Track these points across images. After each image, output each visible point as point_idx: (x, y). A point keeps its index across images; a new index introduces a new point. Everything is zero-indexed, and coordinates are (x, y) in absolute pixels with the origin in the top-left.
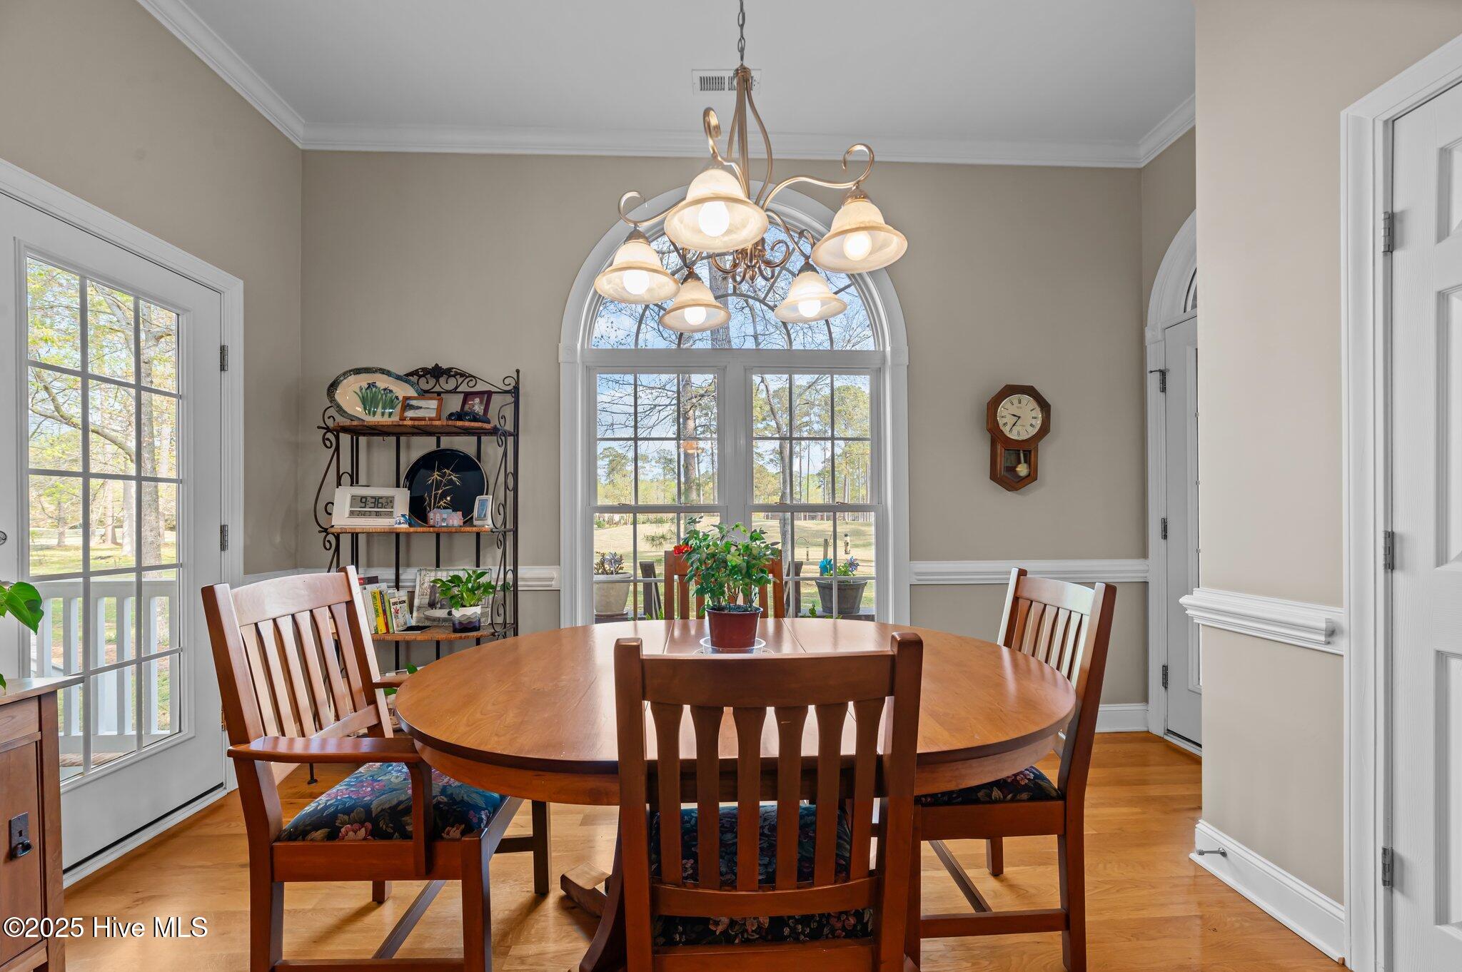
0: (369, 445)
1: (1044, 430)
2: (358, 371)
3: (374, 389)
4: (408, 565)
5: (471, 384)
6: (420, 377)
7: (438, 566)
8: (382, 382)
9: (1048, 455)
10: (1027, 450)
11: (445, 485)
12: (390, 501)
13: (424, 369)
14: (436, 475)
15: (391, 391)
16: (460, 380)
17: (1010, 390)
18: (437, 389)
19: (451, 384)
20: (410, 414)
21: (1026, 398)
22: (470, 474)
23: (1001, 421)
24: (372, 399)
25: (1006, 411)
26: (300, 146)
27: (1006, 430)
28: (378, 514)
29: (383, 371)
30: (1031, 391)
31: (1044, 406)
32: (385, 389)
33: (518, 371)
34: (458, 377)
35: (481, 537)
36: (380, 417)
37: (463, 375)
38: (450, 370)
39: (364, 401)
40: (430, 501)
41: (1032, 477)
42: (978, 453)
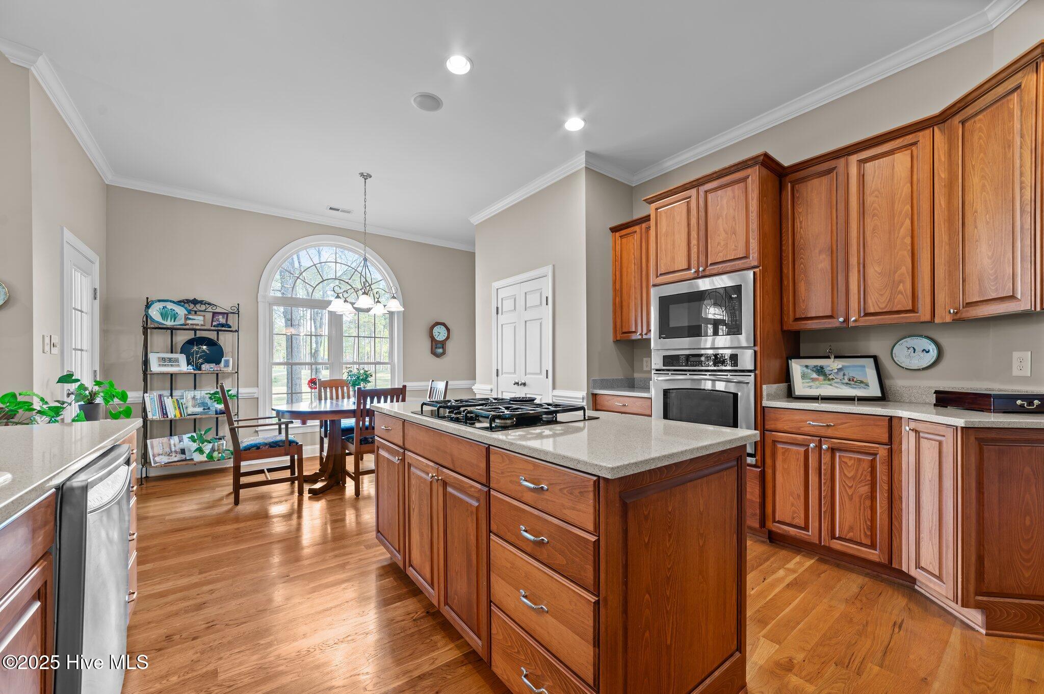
0: (151, 333)
1: (448, 338)
2: (159, 301)
3: (166, 309)
4: (175, 389)
5: (214, 308)
6: (185, 303)
7: (195, 388)
8: (170, 306)
9: (450, 346)
10: (443, 344)
11: (201, 353)
12: (177, 360)
13: (187, 300)
14: (195, 348)
15: (174, 310)
16: (208, 306)
17: (437, 324)
18: (195, 309)
19: (203, 307)
20: (189, 322)
21: (442, 327)
22: (214, 348)
23: (434, 334)
24: (165, 313)
25: (436, 330)
26: (106, 183)
27: (436, 337)
28: (172, 365)
29: (171, 301)
30: (444, 324)
31: (448, 330)
32: (171, 309)
33: (238, 304)
34: (206, 305)
35: (219, 376)
36: (169, 323)
37: (209, 304)
38: (202, 301)
39: (162, 314)
40: (193, 360)
41: (444, 353)
42: (427, 344)
